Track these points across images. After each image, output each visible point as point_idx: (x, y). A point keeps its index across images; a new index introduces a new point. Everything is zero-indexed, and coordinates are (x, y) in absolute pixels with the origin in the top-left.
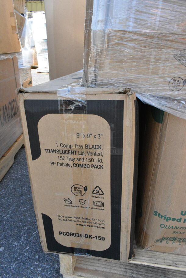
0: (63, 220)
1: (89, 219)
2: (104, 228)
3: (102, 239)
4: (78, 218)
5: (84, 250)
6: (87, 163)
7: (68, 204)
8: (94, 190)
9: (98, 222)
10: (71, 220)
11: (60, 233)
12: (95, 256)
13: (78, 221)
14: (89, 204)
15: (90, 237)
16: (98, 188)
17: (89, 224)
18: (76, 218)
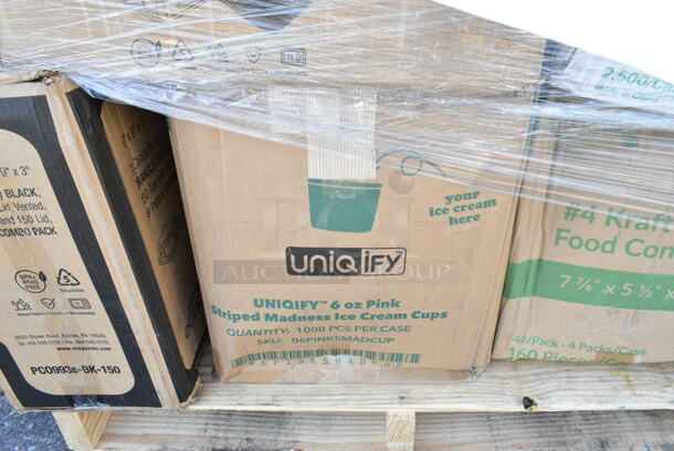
0: (29, 343)
1: (75, 336)
2: (109, 349)
3: (115, 370)
4: (54, 336)
5: (91, 396)
6: (23, 226)
7: (25, 312)
8: (59, 279)
9: (95, 339)
10: (44, 343)
11: (34, 370)
12: (115, 405)
13: (58, 342)
14: (61, 305)
15: (92, 369)
16: (64, 274)
17: (80, 346)
18: (51, 337)
